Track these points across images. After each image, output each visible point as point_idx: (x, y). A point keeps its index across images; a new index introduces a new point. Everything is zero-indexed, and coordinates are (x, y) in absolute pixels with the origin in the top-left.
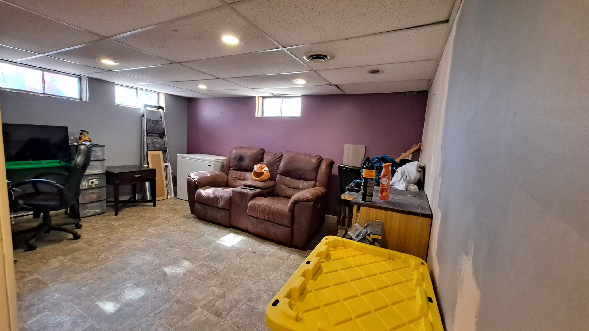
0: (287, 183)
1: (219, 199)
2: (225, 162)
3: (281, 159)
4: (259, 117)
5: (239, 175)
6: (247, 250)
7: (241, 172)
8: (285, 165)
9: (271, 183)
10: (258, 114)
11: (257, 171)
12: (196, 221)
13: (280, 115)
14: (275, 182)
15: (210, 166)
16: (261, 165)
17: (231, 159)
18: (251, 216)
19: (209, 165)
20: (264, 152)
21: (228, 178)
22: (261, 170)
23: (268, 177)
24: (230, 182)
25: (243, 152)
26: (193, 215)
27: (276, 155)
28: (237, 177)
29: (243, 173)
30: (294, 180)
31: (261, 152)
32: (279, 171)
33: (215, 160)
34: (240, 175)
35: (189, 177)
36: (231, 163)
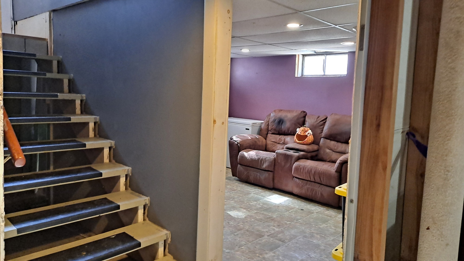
0: (332, 147)
1: (263, 162)
2: (263, 126)
3: (325, 122)
4: (298, 77)
5: (278, 139)
6: (294, 208)
7: (281, 136)
8: (330, 128)
9: (315, 147)
10: (298, 74)
11: (301, 134)
12: (238, 183)
13: (323, 74)
14: (319, 146)
15: (248, 129)
16: (304, 128)
17: (270, 122)
18: (296, 177)
19: (246, 129)
20: (306, 115)
21: (266, 142)
22: (304, 133)
23: (312, 141)
24: (269, 146)
25: (282, 115)
26: (234, 177)
27: (319, 118)
28: (276, 141)
29: (283, 137)
30: (339, 144)
31: (303, 115)
32: (323, 135)
33: (253, 123)
34: (280, 139)
35: (232, 139)
36: (269, 127)
